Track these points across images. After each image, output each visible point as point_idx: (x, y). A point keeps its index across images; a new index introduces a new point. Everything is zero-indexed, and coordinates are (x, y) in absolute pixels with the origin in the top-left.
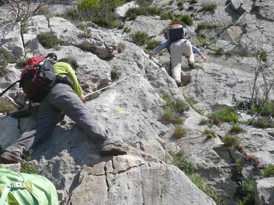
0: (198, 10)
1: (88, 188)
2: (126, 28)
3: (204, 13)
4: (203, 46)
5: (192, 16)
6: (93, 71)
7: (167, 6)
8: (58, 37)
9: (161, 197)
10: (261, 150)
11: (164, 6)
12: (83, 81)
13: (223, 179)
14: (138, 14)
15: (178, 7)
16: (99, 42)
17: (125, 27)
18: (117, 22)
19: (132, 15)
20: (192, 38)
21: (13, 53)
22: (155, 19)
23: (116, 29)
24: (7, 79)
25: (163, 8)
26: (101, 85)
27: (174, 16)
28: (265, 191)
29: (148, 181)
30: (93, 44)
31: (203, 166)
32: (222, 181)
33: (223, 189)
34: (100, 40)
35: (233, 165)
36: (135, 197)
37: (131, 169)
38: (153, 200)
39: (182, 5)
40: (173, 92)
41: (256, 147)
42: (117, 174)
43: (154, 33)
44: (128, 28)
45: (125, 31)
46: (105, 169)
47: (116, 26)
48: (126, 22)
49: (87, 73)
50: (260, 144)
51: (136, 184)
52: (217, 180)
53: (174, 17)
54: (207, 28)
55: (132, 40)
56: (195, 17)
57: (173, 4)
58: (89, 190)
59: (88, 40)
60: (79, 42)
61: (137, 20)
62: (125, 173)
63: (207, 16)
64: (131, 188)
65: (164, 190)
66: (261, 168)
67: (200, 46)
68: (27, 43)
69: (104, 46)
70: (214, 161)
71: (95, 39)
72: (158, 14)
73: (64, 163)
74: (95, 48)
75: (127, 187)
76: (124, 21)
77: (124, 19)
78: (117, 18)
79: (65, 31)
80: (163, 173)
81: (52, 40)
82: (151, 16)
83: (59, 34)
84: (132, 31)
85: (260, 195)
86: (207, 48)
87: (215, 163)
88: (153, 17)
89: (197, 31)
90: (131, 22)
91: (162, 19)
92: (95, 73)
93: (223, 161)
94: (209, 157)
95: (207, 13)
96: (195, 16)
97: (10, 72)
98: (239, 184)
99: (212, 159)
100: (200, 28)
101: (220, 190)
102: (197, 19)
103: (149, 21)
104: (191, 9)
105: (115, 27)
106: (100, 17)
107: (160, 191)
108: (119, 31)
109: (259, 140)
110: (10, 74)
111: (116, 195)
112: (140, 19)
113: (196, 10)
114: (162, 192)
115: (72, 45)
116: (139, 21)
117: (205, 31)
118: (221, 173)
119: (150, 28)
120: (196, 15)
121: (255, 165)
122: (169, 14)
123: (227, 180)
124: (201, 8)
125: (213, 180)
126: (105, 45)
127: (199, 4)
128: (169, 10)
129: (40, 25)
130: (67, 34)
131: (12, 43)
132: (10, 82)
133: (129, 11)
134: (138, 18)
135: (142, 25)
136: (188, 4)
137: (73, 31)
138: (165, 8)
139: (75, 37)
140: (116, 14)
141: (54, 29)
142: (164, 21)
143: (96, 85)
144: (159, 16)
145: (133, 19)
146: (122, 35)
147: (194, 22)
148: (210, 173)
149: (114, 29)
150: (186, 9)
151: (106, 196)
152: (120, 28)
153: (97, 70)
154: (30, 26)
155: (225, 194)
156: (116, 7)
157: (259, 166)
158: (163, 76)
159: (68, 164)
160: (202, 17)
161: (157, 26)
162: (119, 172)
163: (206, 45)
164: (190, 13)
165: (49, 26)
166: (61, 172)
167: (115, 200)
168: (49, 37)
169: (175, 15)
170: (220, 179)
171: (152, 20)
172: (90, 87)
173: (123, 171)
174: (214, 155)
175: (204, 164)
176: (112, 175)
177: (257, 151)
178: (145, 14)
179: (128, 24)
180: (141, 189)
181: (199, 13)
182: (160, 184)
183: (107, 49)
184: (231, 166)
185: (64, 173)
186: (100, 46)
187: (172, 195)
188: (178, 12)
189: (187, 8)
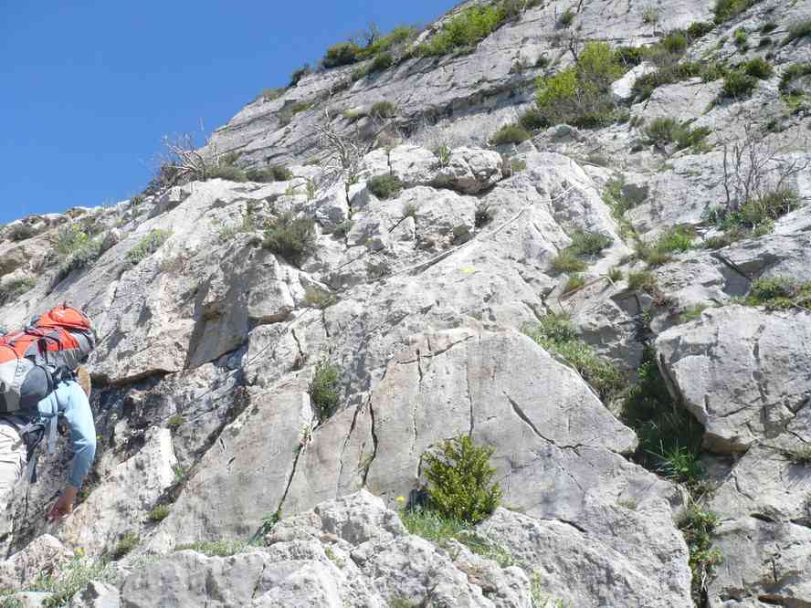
0: (781, 41)
1: (392, 382)
2: (636, 118)
3: (794, 45)
4: (796, 113)
5: (768, 57)
6: (441, 218)
7: (715, 51)
8: (401, 178)
9: (493, 377)
10: (689, 284)
11: (709, 54)
12: (425, 236)
13: (622, 342)
14: (655, 85)
15: (736, 49)
16: (461, 169)
17: (632, 116)
18: (618, 112)
19: (643, 90)
20: (770, 103)
21: (331, 218)
22: (691, 85)
23: (615, 125)
24: (316, 259)
25: (706, 59)
26: (456, 237)
27: (730, 68)
28: (666, 345)
29: (475, 358)
30: (451, 174)
31: (590, 327)
32: (619, 345)
33: (622, 357)
34: (461, 166)
35: (637, 317)
36: (457, 382)
37: (453, 347)
38: (481, 383)
39: (745, 41)
40: (590, 222)
41: (683, 281)
42: (434, 357)
43: (692, 113)
44: (640, 117)
45: (633, 125)
46: (418, 352)
47: (615, 120)
48: (633, 107)
49: (432, 223)
50: (691, 275)
51: (459, 366)
52: (613, 344)
53: (730, 71)
54: (804, 74)
55: (648, 138)
56: (777, 58)
57: (726, 44)
58: (394, 384)
59: (443, 171)
60: (431, 176)
61: (655, 97)
62: (444, 354)
63: (803, 48)
64: (451, 373)
65: (498, 368)
66: (681, 313)
67: (789, 115)
68: (354, 199)
69: (470, 174)
70: (609, 316)
71: (455, 166)
72: (696, 72)
73: (371, 355)
74: (456, 180)
75: (445, 371)
76: (629, 107)
77: (628, 102)
78: (616, 104)
79: (412, 165)
80: (497, 344)
81: (389, 184)
82: (681, 82)
83: (401, 171)
84: (647, 120)
85: (658, 353)
86: (806, 115)
87: (611, 319)
88: (687, 83)
89: (782, 86)
90: (644, 103)
91: (705, 82)
92: (443, 220)
93: (622, 314)
94: (601, 313)
95: (802, 41)
96: (775, 56)
97: (320, 246)
98: (646, 345)
99: (606, 314)
100: (788, 77)
101: (617, 359)
102: (781, 62)
103: (679, 93)
104: (764, 43)
105: (612, 123)
106: (581, 110)
107: (492, 369)
108: (622, 127)
109: (691, 268)
110: (321, 250)
111: (430, 385)
112: (661, 94)
113: (775, 44)
114: (495, 371)
115: (421, 184)
116: (659, 99)
117: (800, 81)
118: (619, 333)
119: (683, 104)
120: (779, 53)
121: (671, 311)
122: (719, 67)
123: (628, 342)
124: (786, 35)
125: (607, 346)
126: (473, 171)
127: (782, 28)
128: (719, 59)
129: (375, 166)
130: (415, 169)
131: (327, 205)
132: (320, 262)
133: (636, 84)
134: (657, 93)
135: (665, 103)
136: (758, 35)
137: (422, 163)
138: (710, 56)
139: (423, 170)
140: (612, 96)
141: (395, 167)
142: (710, 84)
143: (447, 239)
144: (698, 76)
145: (647, 96)
146: (628, 134)
147: (775, 69)
148: (602, 335)
149: (612, 126)
150: (755, 47)
151: (417, 388)
152: (623, 121)
153: (446, 216)
154: (361, 170)
155: (625, 364)
156: (610, 84)
157: (677, 311)
158: (579, 198)
159: (376, 356)
160: (792, 54)
161: (697, 97)
162: (436, 354)
163: (803, 109)
164: (764, 54)
165: (389, 164)
166: (367, 369)
167: (428, 392)
168: (384, 181)
169: (732, 65)
170: (617, 343)
171: (684, 88)
172: (437, 243)
173: (442, 351)
174: (610, 307)
175: (591, 324)
176: (426, 360)
177: (683, 287)
178: (668, 82)
179: (637, 109)
180: (465, 371)
181: (785, 48)
182: (492, 360)
183: (476, 177)
184: (636, 320)
185: (371, 370)
186: (463, 175)
187: (509, 372)
188: (738, 58)
189: (757, 45)
